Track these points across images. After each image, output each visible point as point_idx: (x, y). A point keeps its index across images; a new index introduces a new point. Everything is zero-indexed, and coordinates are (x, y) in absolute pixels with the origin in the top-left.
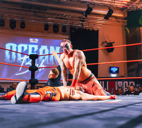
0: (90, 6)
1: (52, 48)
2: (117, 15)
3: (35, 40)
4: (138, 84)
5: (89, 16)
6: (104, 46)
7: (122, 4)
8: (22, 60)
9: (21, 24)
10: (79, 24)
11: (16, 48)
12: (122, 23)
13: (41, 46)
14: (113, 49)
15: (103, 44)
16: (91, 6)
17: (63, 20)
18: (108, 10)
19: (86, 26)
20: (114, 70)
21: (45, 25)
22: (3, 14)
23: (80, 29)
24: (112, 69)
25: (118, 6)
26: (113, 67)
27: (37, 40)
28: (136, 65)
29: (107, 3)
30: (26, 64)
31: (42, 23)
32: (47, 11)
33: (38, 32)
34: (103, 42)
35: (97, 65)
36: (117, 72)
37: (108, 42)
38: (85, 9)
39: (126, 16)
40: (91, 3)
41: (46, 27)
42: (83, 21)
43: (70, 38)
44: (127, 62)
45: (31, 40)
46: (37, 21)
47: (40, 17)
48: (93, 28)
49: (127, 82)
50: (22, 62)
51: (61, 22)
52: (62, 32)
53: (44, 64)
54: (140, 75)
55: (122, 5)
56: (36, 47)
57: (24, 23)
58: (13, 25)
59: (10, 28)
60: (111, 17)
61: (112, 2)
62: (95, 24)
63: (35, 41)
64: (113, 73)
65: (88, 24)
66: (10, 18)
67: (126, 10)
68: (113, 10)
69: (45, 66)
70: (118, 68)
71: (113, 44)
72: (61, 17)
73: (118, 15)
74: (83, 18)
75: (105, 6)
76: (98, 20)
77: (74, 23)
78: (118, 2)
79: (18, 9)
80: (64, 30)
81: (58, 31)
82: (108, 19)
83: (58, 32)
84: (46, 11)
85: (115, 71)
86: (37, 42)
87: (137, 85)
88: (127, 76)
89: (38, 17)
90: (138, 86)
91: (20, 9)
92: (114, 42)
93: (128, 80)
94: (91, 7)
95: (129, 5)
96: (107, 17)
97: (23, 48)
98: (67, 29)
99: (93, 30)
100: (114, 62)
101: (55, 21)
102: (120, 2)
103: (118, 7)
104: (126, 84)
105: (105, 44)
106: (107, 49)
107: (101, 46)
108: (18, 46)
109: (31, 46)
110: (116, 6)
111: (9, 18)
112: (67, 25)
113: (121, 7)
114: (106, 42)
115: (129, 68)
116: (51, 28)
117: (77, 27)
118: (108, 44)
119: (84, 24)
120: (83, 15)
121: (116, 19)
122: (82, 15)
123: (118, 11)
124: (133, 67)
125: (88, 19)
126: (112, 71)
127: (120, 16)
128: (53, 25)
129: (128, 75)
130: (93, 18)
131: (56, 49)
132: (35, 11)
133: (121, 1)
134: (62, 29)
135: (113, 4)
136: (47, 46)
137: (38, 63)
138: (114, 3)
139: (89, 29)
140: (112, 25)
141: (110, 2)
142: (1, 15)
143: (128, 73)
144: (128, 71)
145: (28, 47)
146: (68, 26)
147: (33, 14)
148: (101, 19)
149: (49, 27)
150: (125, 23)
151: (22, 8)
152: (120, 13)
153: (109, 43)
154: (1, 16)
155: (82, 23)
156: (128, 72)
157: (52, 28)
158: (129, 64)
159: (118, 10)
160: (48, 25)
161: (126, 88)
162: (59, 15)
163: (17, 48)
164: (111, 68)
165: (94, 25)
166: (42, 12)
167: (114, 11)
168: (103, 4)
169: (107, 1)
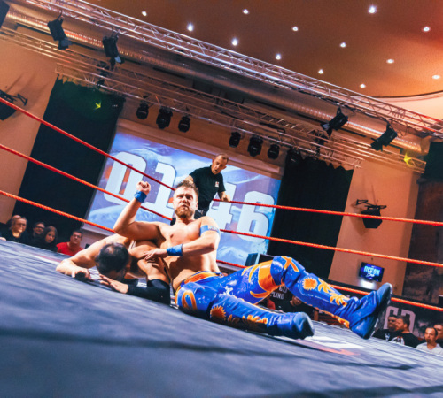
0: (343, 112)
2: (405, 145)
4: (424, 321)
5: (336, 134)
6: (358, 211)
7: (421, 121)
9: (181, 122)
10: (310, 147)
12: (415, 167)
14: (380, 221)
15: (357, 204)
16: (345, 112)
17: (276, 131)
18: (385, 130)
19: (326, 156)
20: (372, 271)
21: (233, 134)
22: (149, 94)
23: (310, 158)
24: (366, 269)
25: (412, 126)
26: (370, 265)
28: (428, 274)
29: (386, 113)
31: (227, 128)
32: (245, 105)
33: (213, 145)
34: (358, 201)
35: (333, 251)
36: (378, 279)
37: (371, 202)
38: (332, 117)
39: (426, 151)
40: (346, 106)
41: (235, 139)
42: (321, 142)
43: (282, 174)
44: (408, 263)
46: (218, 121)
47: (227, 114)
48: (340, 163)
49: (396, 310)
51: (271, 134)
52: (267, 156)
54: (433, 301)
55: (421, 124)
57: (189, 120)
58: (164, 119)
59: (157, 125)
60: (388, 146)
61: (399, 114)
62: (348, 155)
64: (368, 279)
65: (332, 151)
66: (161, 102)
67: (430, 137)
68: (396, 130)
70: (382, 270)
71: (382, 211)
72: (273, 124)
73: (409, 146)
74: (324, 136)
75: (378, 118)
76: (358, 148)
77: (300, 143)
78: (412, 115)
79: (182, 89)
80: (273, 153)
81: (258, 152)
82: (381, 149)
83: (258, 156)
84: (242, 103)
85: (373, 276)
87: (419, 322)
88: (400, 294)
89: (223, 113)
90: (421, 324)
91: (187, 90)
92: (385, 207)
93: (401, 306)
94: (346, 115)
95: (439, 128)
96: (378, 144)
98: (280, 153)
99: (341, 169)
100: (367, 253)
101: (257, 130)
102: (418, 117)
103: (409, 127)
104: (392, 311)
105: (363, 207)
106: (364, 219)
107: (351, 209)
110: (406, 123)
111: (159, 105)
112: (282, 145)
113: (416, 128)
114: (366, 201)
115: (410, 278)
116: (244, 143)
117: (305, 154)
118: (369, 207)
119: (321, 150)
120: (324, 129)
121: (401, 152)
122: (321, 129)
123: (411, 136)
124: (420, 275)
125: (333, 140)
126: (366, 273)
127: (413, 148)
128: (251, 137)
129: (403, 294)
130: (345, 140)
132: (218, 99)
133: (420, 115)
134: (270, 150)
135: (399, 118)
138: (402, 115)
139: (331, 164)
140: (388, 165)
141: (394, 112)
142: (145, 95)
143: (404, 287)
144: (405, 282)
146: (283, 147)
147: (213, 104)
148: (365, 146)
149: (241, 141)
150: (421, 167)
151: (194, 87)
152: (413, 141)
153: (373, 206)
154: (145, 97)
155: (318, 147)
156: (406, 284)
157: (248, 143)
158: (410, 268)
159: (409, 133)
160: (240, 136)
162: (269, 117)
164: (364, 264)
165: (345, 158)
166: (232, 104)
167: (399, 135)
168: (377, 113)
169: (388, 108)
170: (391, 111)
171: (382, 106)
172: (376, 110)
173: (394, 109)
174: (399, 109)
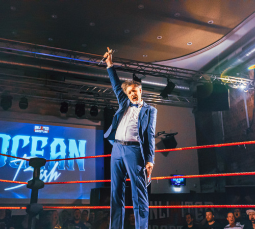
0: (137, 76)
1: (72, 142)
3: (44, 127)
6: (160, 140)
7: (188, 73)
8: (18, 163)
9: (20, 102)
11: (9, 142)
12: (189, 102)
13: (54, 139)
14: (176, 144)
15: (159, 135)
17: (92, 96)
18: (167, 83)
20: (179, 180)
21: (62, 104)
27: (47, 129)
28: (214, 172)
29: (165, 72)
30: (25, 170)
31: (57, 100)
32: (67, 81)
34: (158, 133)
36: (183, 184)
37: (168, 132)
40: (138, 72)
41: (64, 108)
43: (103, 125)
45: (37, 128)
47: (55, 91)
49: (201, 203)
50: (18, 167)
52: (90, 115)
53: (57, 170)
55: (188, 75)
56: (45, 141)
57: (27, 100)
59: (2, 108)
61: (174, 71)
63: (44, 130)
64: (177, 186)
68: (174, 83)
69: (58, 174)
71: (175, 136)
72: (90, 91)
75: (161, 76)
76: (151, 97)
77: (111, 102)
79: (17, 77)
80: (94, 112)
81: (83, 113)
82: (167, 96)
83: (83, 116)
84: (64, 81)
85: (179, 182)
86: (46, 132)
89: (51, 90)
91: (21, 78)
92: (177, 133)
94: (139, 78)
96: (164, 92)
97: (21, 142)
98: (99, 110)
101: (79, 98)
103: (182, 79)
105: (163, 136)
106: (165, 144)
108: (13, 139)
109: (35, 139)
110: (179, 76)
114: (164, 132)
116: (72, 109)
117: (116, 108)
118: (166, 136)
121: (178, 95)
126: (175, 181)
128: (76, 103)
129: (201, 190)
131: (80, 144)
132: (46, 81)
133: (186, 70)
134: (91, 110)
136: (64, 139)
137: (47, 168)
143: (201, 185)
144: (200, 181)
145: (31, 140)
146: (100, 106)
147: (43, 85)
148: (155, 95)
149: (69, 107)
150: (193, 102)
153: (168, 135)
157: (74, 108)
160: (68, 104)
161: (200, 214)
162: (86, 87)
163: (11, 141)
166: (56, 82)
168: (159, 73)
169: (165, 68)
170: (167, 70)
171: (162, 68)
172: (158, 70)
173: (169, 69)
174: (172, 68)
